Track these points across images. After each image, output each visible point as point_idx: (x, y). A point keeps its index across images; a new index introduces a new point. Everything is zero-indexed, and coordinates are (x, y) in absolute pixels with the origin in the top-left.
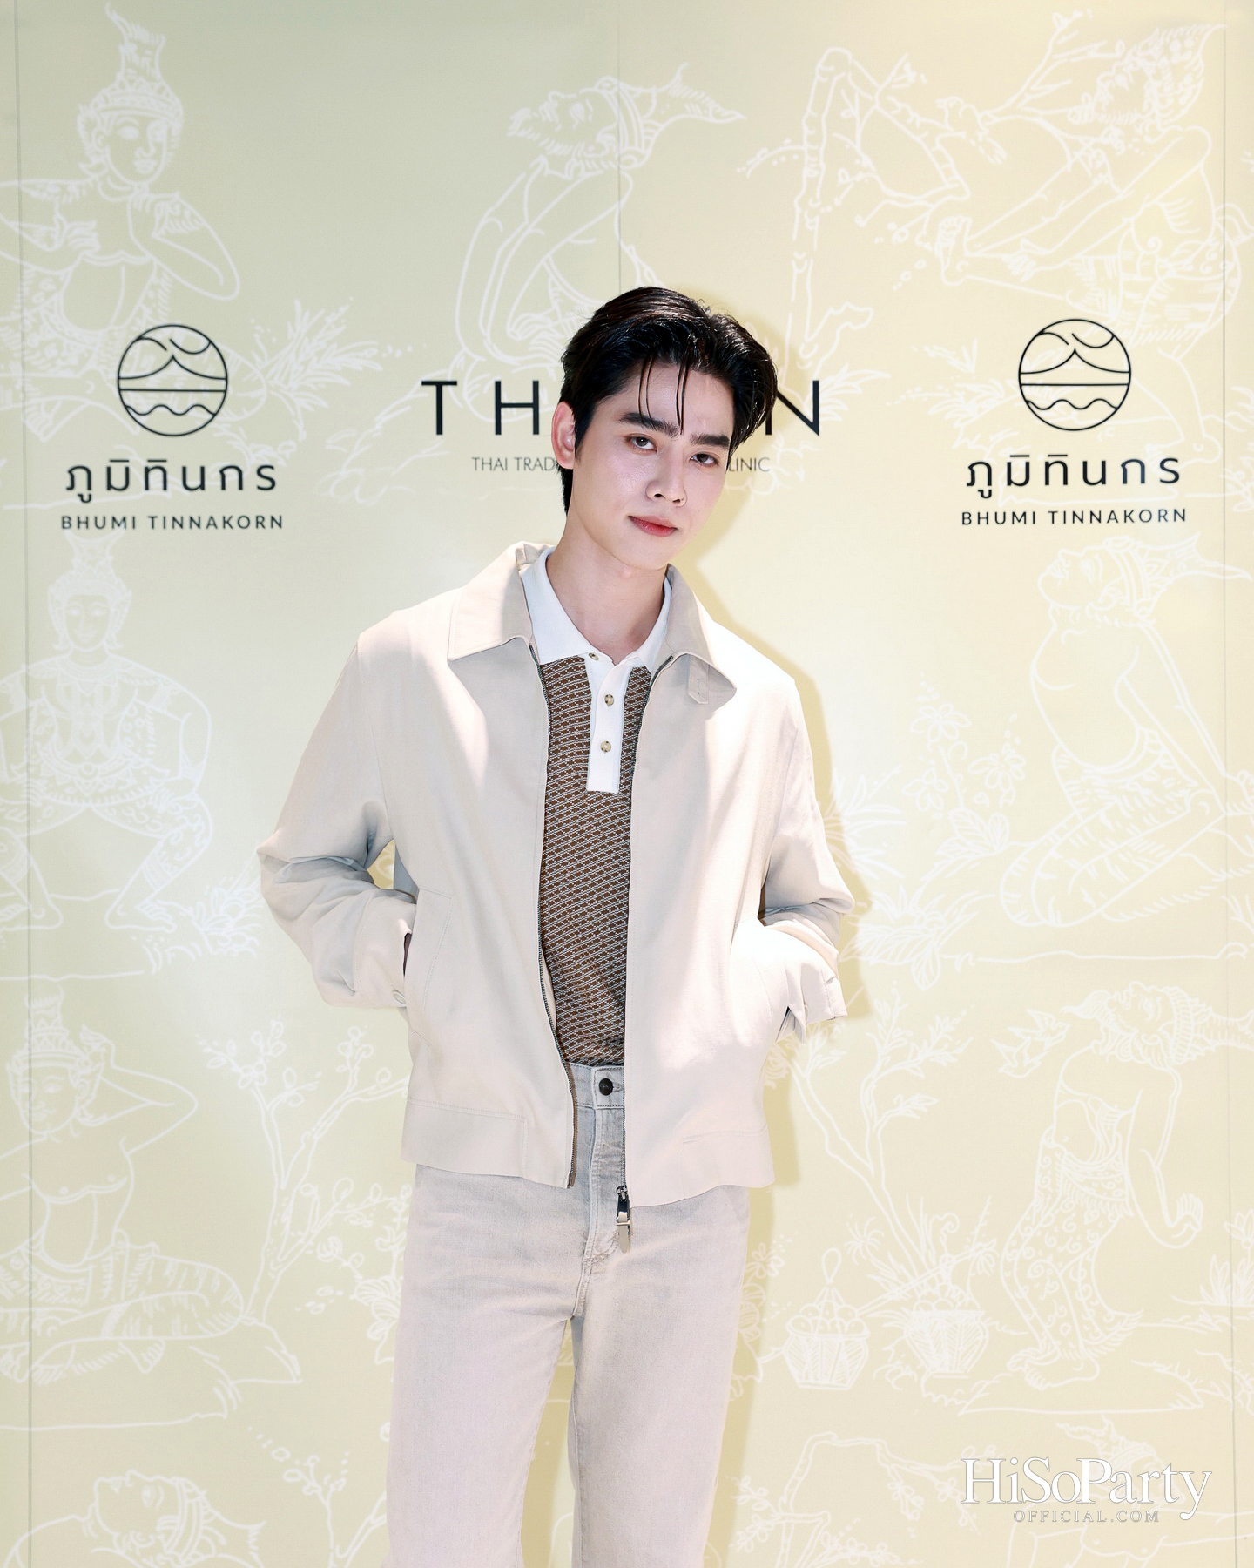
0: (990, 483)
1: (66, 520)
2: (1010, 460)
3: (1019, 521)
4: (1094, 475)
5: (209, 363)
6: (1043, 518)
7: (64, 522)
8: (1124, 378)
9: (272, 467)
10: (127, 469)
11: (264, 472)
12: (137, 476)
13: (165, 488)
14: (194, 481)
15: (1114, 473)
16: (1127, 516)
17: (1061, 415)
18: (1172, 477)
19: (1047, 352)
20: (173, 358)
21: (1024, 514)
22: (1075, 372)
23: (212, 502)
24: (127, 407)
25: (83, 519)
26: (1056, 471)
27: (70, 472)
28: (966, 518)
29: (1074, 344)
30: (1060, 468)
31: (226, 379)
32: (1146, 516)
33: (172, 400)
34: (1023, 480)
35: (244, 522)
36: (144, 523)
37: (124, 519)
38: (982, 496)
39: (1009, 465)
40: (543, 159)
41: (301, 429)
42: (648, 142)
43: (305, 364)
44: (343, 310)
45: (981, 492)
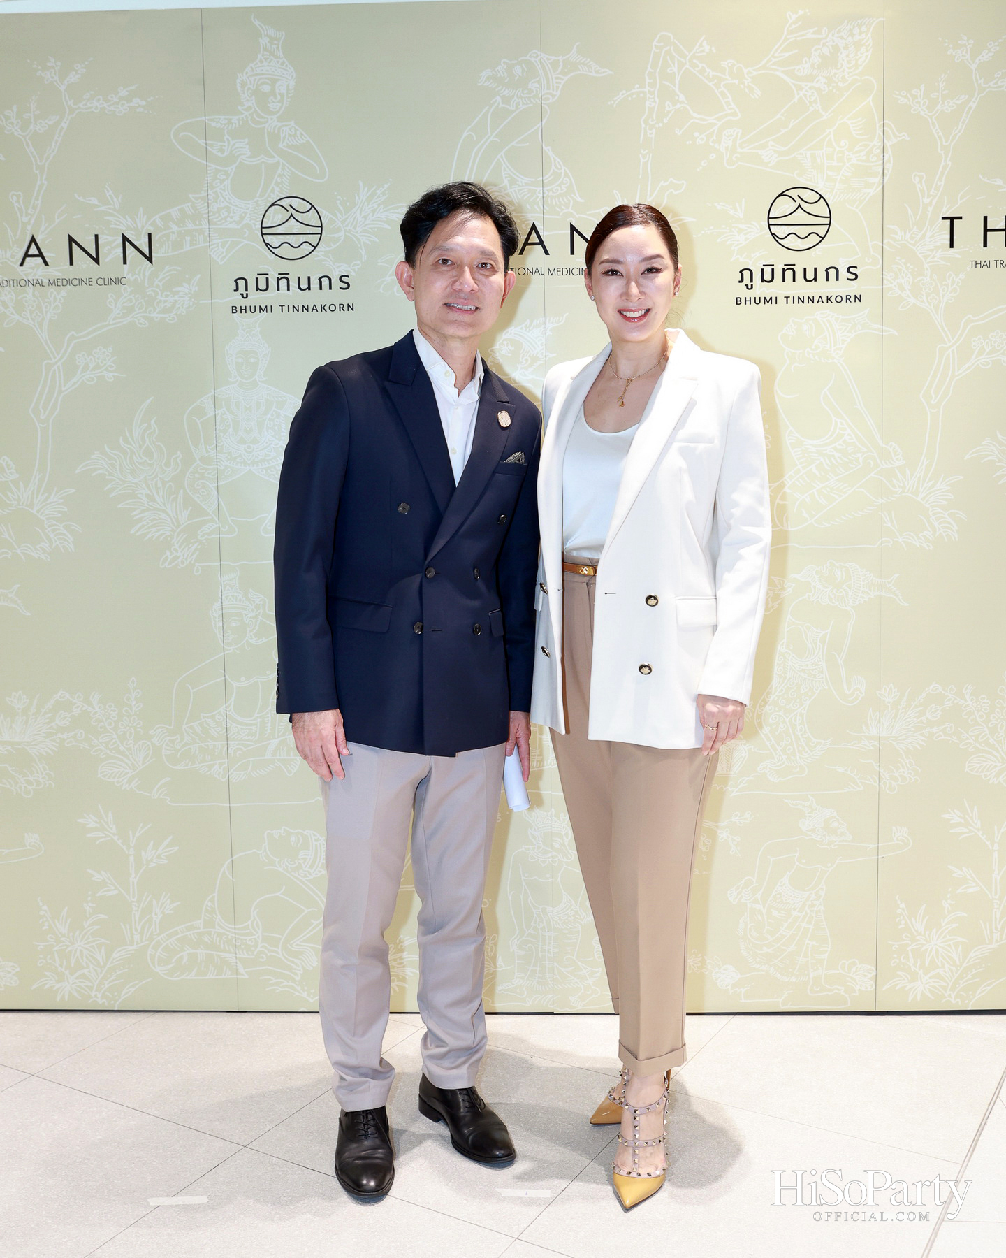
0: (751, 281)
1: (234, 308)
2: (763, 267)
3: (768, 302)
4: (810, 276)
5: (312, 218)
7: (233, 310)
8: (827, 221)
9: (348, 276)
10: (267, 279)
11: (343, 279)
12: (273, 283)
13: (288, 289)
14: (304, 285)
15: (821, 275)
16: (828, 299)
17: (792, 242)
18: (854, 277)
19: (784, 206)
20: (292, 215)
21: (771, 298)
22: (800, 217)
23: (315, 297)
24: (266, 244)
25: (243, 308)
26: (789, 274)
27: (236, 281)
29: (799, 201)
30: (791, 271)
31: (321, 227)
32: (839, 299)
33: (290, 239)
34: (770, 279)
35: (332, 308)
36: (277, 309)
37: (266, 307)
38: (748, 288)
39: (762, 270)
40: (498, 98)
41: (363, 254)
42: (558, 87)
43: (365, 217)
44: (386, 186)
45: (747, 286)
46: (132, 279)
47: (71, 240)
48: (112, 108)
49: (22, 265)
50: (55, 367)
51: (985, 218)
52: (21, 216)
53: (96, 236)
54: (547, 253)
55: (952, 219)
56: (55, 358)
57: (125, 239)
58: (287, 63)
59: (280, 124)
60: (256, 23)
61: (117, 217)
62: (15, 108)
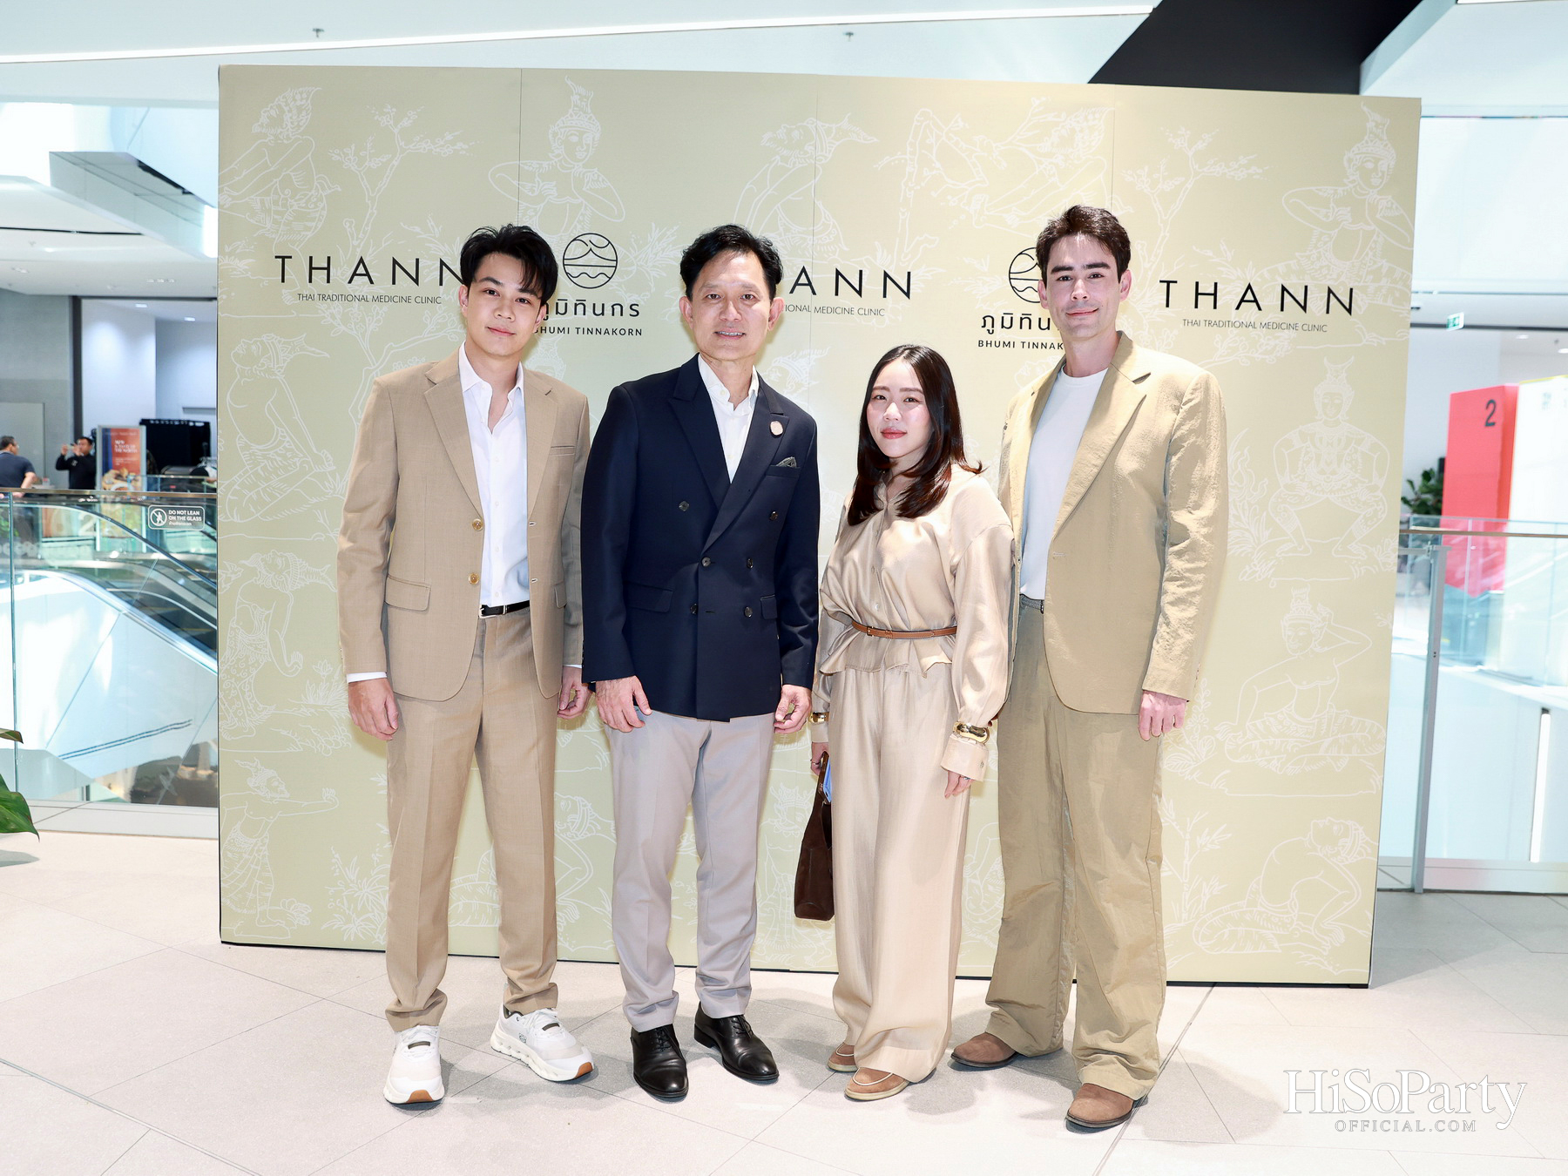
0: (993, 327)
2: (1003, 315)
3: (1007, 346)
6: (1018, 345)
9: (638, 305)
10: (566, 304)
11: (633, 307)
12: (571, 308)
13: (584, 314)
14: (598, 311)
17: (1029, 294)
19: (1024, 263)
20: (591, 249)
21: (1009, 343)
22: (1037, 273)
23: (607, 322)
24: (567, 273)
26: (1026, 322)
28: (980, 344)
29: (1037, 259)
30: (1028, 320)
31: (617, 260)
33: (590, 271)
34: (1009, 326)
35: (622, 332)
36: (573, 331)
37: (563, 329)
38: (989, 333)
39: (1003, 318)
40: (778, 157)
41: (652, 286)
42: (830, 151)
43: (656, 254)
44: (675, 228)
45: (989, 331)
46: (446, 299)
47: (395, 262)
48: (438, 150)
49: (350, 282)
50: (374, 373)
51: (1197, 283)
52: (353, 240)
53: (417, 260)
54: (814, 293)
55: (1168, 283)
56: (374, 365)
57: (442, 263)
58: (594, 118)
59: (585, 170)
60: (569, 82)
61: (436, 243)
62: (353, 147)
